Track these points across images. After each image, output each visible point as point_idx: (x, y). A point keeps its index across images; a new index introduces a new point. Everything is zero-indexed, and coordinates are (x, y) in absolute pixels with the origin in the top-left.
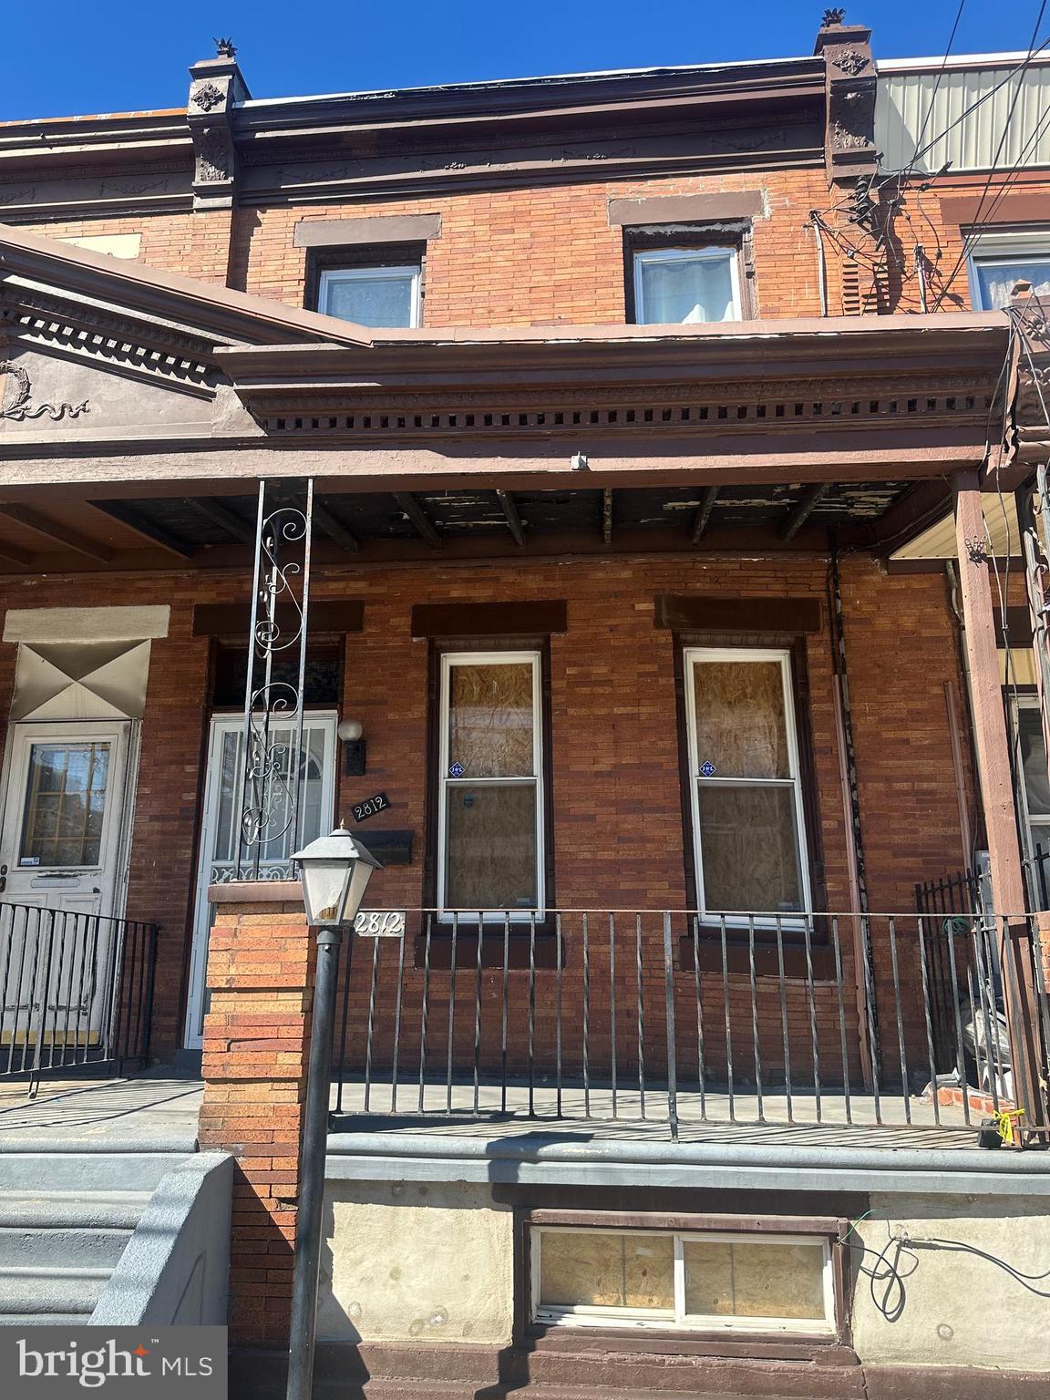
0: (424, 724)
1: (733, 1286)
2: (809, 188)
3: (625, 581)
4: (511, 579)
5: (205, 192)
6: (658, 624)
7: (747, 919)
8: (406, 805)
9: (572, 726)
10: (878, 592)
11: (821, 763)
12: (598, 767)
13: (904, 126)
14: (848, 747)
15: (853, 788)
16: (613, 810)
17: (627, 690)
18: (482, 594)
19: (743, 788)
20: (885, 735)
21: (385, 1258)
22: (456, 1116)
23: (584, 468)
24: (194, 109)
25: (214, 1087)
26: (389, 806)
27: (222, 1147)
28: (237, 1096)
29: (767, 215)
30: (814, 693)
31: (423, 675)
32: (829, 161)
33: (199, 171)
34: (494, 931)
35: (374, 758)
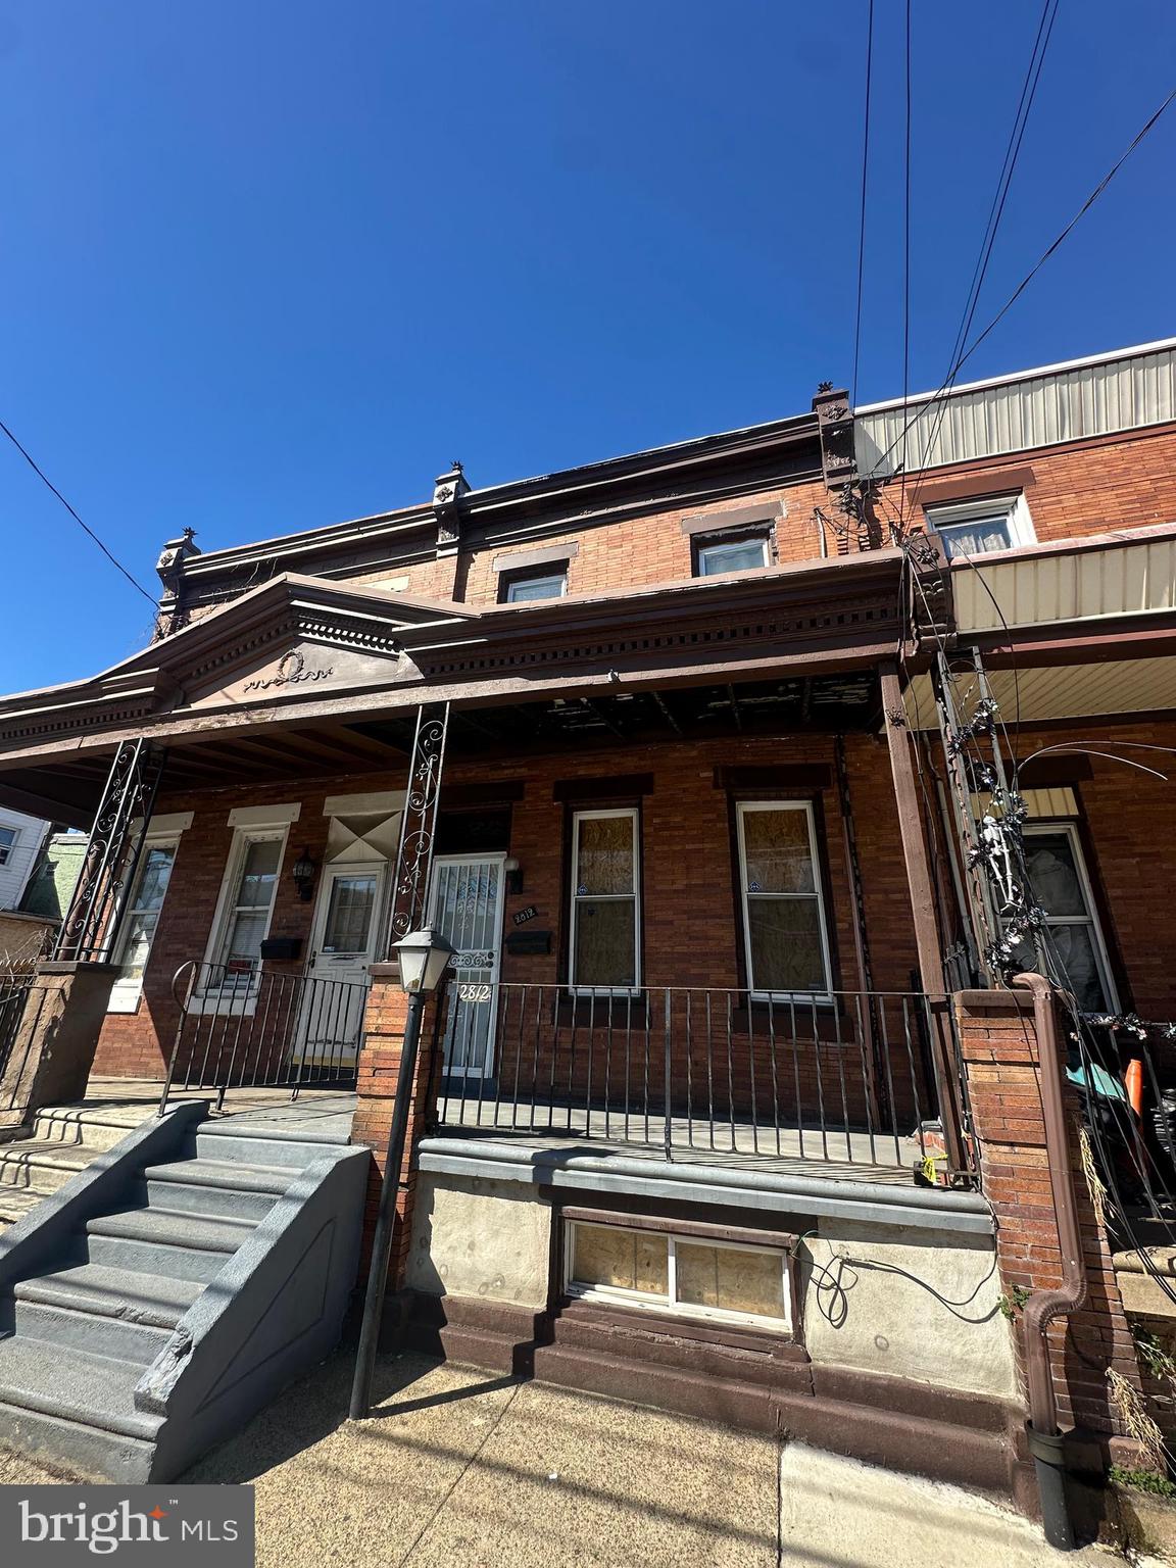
0: (560, 860)
1: (717, 1282)
2: (813, 496)
3: (693, 758)
4: (617, 761)
5: (443, 547)
6: (716, 786)
7: (788, 996)
8: (547, 914)
9: (658, 858)
10: (872, 757)
11: (835, 882)
12: (675, 887)
13: (876, 447)
14: (854, 868)
15: (859, 898)
16: (685, 916)
17: (695, 832)
18: (598, 771)
19: (780, 900)
20: (882, 859)
21: (465, 1233)
22: (517, 1131)
23: (616, 680)
24: (437, 502)
25: (363, 1100)
26: (537, 914)
27: (365, 1143)
28: (376, 1107)
29: (785, 515)
30: (828, 830)
31: (559, 827)
32: (826, 476)
33: (440, 536)
34: (602, 1002)
35: (528, 883)
